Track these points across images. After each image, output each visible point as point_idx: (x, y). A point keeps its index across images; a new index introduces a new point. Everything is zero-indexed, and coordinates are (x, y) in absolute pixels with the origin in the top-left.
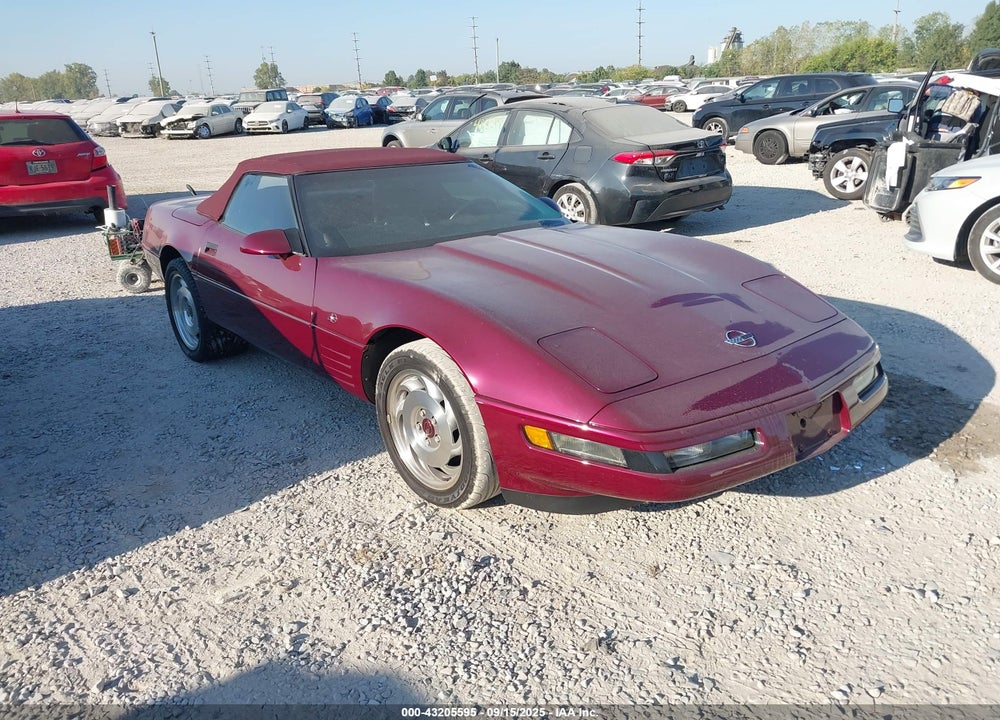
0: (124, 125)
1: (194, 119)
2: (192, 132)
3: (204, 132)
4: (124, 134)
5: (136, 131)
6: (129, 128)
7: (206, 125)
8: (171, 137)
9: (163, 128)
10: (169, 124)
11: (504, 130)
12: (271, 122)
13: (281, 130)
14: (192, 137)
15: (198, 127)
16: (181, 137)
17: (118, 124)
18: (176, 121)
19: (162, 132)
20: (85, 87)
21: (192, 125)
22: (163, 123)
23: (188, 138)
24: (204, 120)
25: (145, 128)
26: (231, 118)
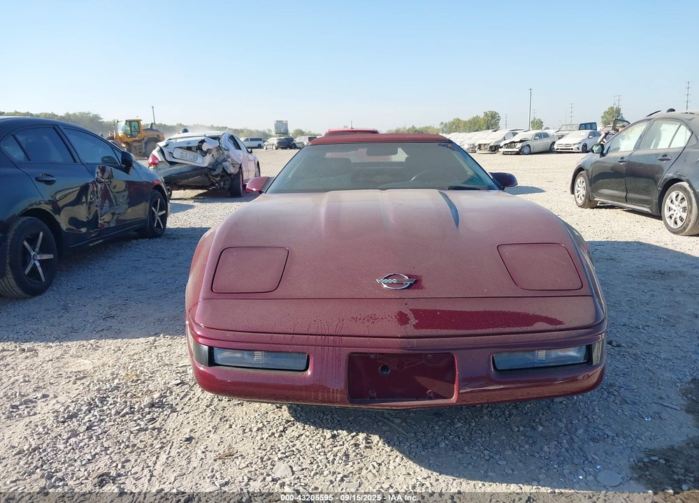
0: (480, 145)
1: (521, 141)
2: (518, 150)
3: (526, 150)
4: (478, 151)
5: (486, 149)
6: (482, 146)
7: (528, 145)
8: (504, 153)
9: (501, 147)
10: (505, 145)
11: (640, 137)
12: (574, 145)
13: (580, 150)
14: (518, 153)
15: (522, 147)
16: (512, 153)
17: (476, 145)
18: (510, 143)
19: (500, 150)
20: (493, 125)
21: (519, 145)
22: (502, 144)
23: (515, 154)
24: (528, 143)
25: (491, 147)
26: (548, 141)
